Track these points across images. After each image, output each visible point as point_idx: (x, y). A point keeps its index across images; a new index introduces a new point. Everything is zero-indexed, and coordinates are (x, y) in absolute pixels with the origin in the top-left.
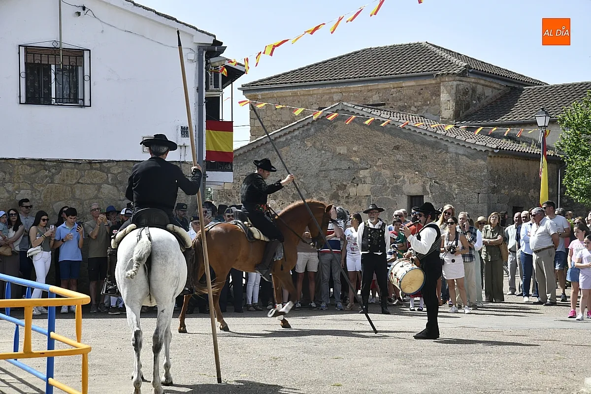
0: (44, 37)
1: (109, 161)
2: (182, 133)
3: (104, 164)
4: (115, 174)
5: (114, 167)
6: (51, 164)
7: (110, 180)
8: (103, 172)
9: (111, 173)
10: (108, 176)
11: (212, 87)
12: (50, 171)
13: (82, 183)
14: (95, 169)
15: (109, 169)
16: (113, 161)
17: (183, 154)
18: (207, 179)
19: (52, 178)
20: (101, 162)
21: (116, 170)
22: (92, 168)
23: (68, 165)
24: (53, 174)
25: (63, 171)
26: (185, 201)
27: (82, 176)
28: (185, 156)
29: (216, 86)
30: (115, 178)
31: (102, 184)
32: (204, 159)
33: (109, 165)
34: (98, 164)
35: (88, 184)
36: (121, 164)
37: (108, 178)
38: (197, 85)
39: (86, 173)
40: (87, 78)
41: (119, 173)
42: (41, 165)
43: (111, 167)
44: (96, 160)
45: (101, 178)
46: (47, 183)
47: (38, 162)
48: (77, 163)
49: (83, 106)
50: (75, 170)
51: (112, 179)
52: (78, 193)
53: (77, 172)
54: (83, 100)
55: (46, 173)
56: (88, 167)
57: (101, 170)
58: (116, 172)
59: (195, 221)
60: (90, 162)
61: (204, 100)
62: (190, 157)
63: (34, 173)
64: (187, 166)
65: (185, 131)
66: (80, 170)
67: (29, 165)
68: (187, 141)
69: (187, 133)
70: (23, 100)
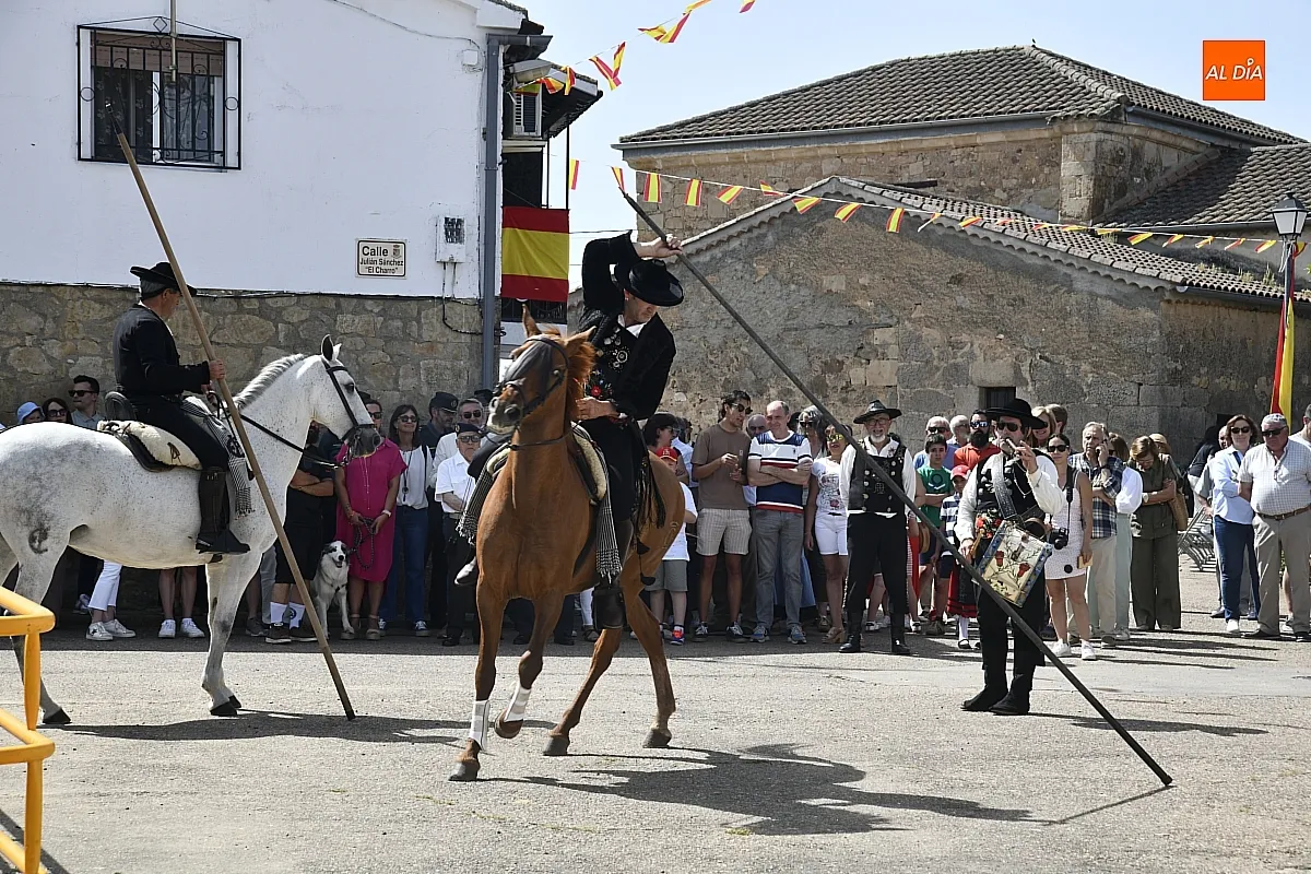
1: (281, 294)
2: (446, 233)
3: (269, 301)
4: (293, 324)
5: (292, 308)
7: (281, 335)
8: (268, 319)
9: (286, 323)
10: (277, 327)
11: (519, 130)
13: (218, 344)
14: (250, 312)
15: (279, 311)
16: (289, 295)
17: (448, 282)
18: (503, 340)
20: (262, 297)
21: (296, 315)
22: (240, 310)
26: (452, 387)
27: (218, 328)
28: (454, 284)
29: (530, 127)
30: (294, 334)
31: (263, 345)
32: (498, 292)
33: (280, 302)
34: (255, 302)
35: (232, 345)
36: (308, 301)
37: (277, 332)
38: (484, 125)
39: (227, 321)
40: (231, 104)
41: (302, 322)
42: (127, 300)
43: (284, 309)
44: (251, 292)
45: (262, 333)
47: (120, 294)
48: (206, 296)
49: (223, 168)
50: (203, 313)
51: (286, 335)
53: (207, 319)
54: (223, 153)
56: (232, 306)
57: (261, 313)
58: (295, 319)
59: (464, 434)
60: (237, 296)
61: (500, 159)
62: (467, 287)
63: (110, 319)
64: (458, 308)
65: (453, 229)
66: (213, 313)
67: (101, 301)
68: (454, 250)
69: (459, 232)
70: (87, 154)
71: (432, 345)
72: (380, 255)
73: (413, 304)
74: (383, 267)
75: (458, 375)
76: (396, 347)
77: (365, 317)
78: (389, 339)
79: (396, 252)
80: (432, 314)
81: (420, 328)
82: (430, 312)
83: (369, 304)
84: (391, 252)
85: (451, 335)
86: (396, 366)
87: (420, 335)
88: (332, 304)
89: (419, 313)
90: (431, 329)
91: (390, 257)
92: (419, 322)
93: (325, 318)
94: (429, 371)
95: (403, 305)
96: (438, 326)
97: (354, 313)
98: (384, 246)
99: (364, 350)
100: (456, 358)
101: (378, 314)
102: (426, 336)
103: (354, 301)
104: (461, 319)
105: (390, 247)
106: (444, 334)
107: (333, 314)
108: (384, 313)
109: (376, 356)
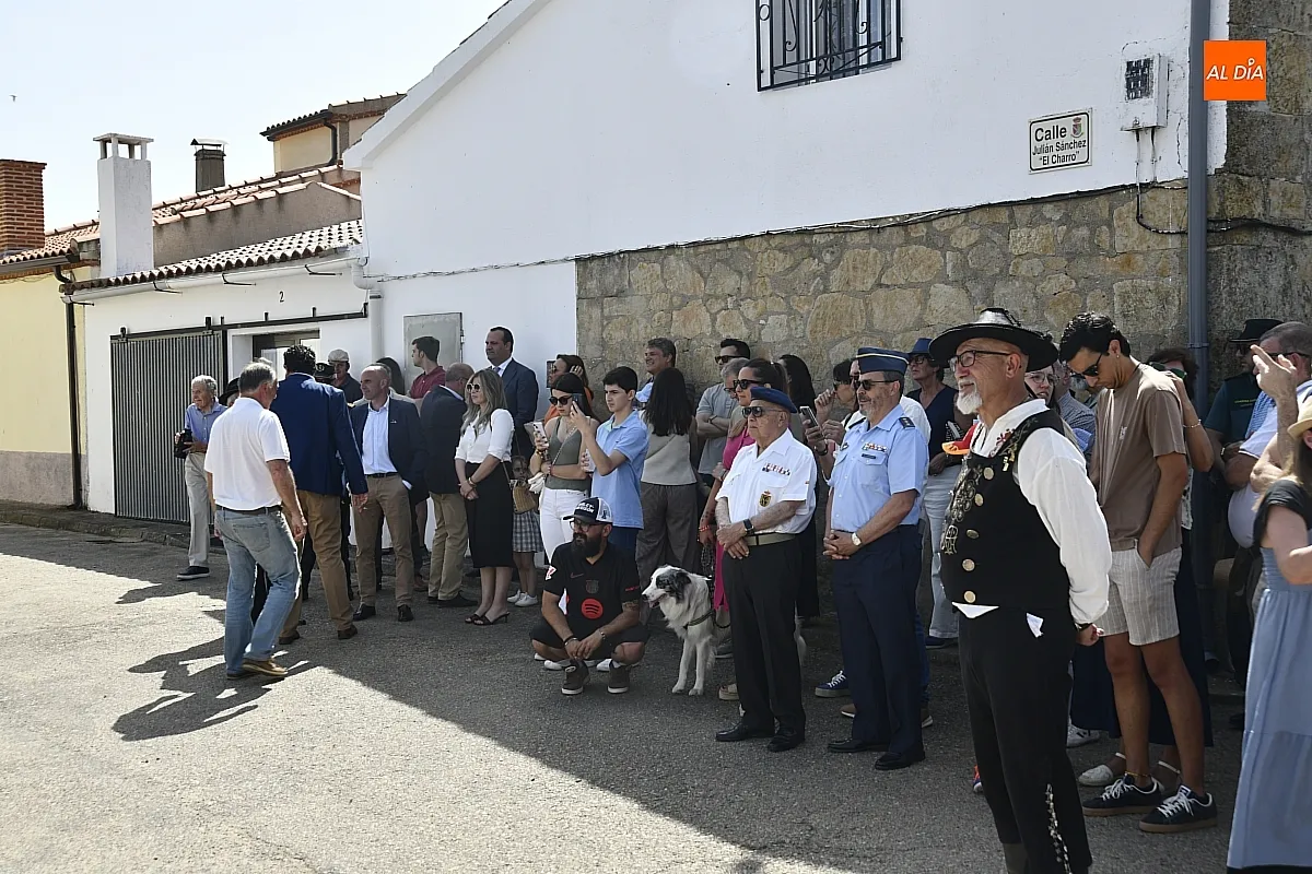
1: (946, 213)
2: (1128, 86)
3: (936, 224)
4: (960, 251)
5: (959, 230)
6: (822, 239)
7: (949, 270)
8: (935, 247)
9: (954, 249)
10: (945, 257)
12: (821, 261)
13: (888, 286)
14: (918, 241)
15: (947, 235)
16: (955, 212)
17: (1145, 159)
19: (825, 277)
20: (928, 219)
21: (964, 238)
22: (908, 241)
23: (858, 238)
24: (829, 268)
25: (848, 255)
26: (1155, 319)
27: (886, 267)
28: (1154, 161)
30: (962, 265)
31: (931, 283)
32: (1220, 161)
33: (946, 224)
34: (922, 230)
35: (901, 287)
36: (977, 217)
37: (945, 263)
39: (895, 256)
41: (972, 246)
42: (805, 245)
43: (951, 231)
44: (918, 215)
45: (930, 267)
46: (817, 293)
47: (797, 239)
48: (875, 228)
49: (886, 62)
50: (872, 249)
51: (954, 267)
52: (878, 314)
53: (875, 256)
55: (814, 265)
56: (897, 236)
57: (929, 242)
58: (964, 244)
60: (904, 223)
62: (1172, 165)
63: (792, 268)
64: (1162, 197)
65: (1138, 77)
66: (880, 248)
67: (782, 249)
68: (1145, 111)
69: (1145, 80)
70: (766, 82)
71: (1128, 258)
72: (1058, 137)
73: (1103, 201)
74: (1061, 153)
75: (1164, 300)
76: (1082, 266)
77: (1043, 229)
78: (1072, 256)
80: (1127, 209)
81: (1112, 235)
82: (1124, 209)
83: (1048, 210)
84: (1070, 130)
85: (1152, 240)
86: (1081, 292)
87: (1112, 246)
88: (1005, 216)
89: (1111, 213)
90: (1127, 236)
91: (1068, 139)
92: (1110, 226)
93: (996, 237)
94: (1124, 297)
95: (1088, 205)
96: (1135, 227)
97: (1031, 224)
98: (1061, 123)
99: (1043, 277)
100: (1162, 274)
101: (1060, 223)
102: (1119, 248)
103: (1030, 208)
104: (1169, 212)
105: (1068, 124)
106: (1142, 240)
107: (1005, 230)
108: (1066, 220)
109: (1057, 283)
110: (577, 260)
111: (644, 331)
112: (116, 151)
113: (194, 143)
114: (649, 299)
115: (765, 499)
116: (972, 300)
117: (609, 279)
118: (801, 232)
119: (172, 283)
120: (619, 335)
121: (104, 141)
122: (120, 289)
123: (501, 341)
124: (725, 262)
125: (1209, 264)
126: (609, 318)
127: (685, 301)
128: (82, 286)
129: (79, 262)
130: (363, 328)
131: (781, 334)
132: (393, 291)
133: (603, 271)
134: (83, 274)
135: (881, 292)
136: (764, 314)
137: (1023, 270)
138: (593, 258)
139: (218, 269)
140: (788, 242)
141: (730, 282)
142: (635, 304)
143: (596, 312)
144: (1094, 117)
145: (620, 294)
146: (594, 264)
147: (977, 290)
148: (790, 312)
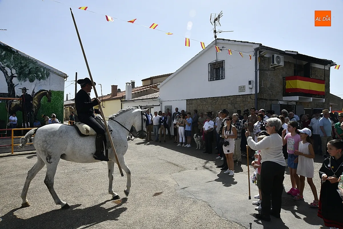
0: (213, 60)
6: (216, 98)
14: (227, 99)
19: (216, 103)
20: (228, 97)
22: (225, 99)
23: (220, 98)
24: (216, 102)
25: (219, 100)
27: (223, 102)
28: (252, 92)
29: (273, 63)
31: (228, 104)
32: (258, 92)
33: (230, 97)
34: (227, 98)
36: (233, 97)
40: (224, 69)
44: (226, 96)
45: (228, 102)
48: (222, 97)
49: (223, 79)
50: (221, 100)
51: (230, 102)
52: (222, 107)
54: (223, 77)
55: (215, 101)
56: (224, 98)
58: (231, 100)
62: (254, 92)
63: (212, 102)
64: (253, 95)
65: (250, 83)
67: (211, 99)
68: (251, 86)
69: (251, 83)
70: (209, 80)
71: (249, 102)
72: (242, 88)
73: (247, 96)
74: (242, 90)
77: (240, 98)
78: (243, 102)
79: (244, 87)
81: (247, 99)
82: (249, 97)
83: (241, 96)
85: (252, 100)
86: (244, 106)
87: (247, 101)
88: (236, 96)
90: (249, 100)
93: (235, 99)
94: (249, 106)
95: (245, 96)
96: (250, 99)
99: (240, 104)
100: (253, 104)
101: (242, 98)
103: (239, 96)
104: (253, 97)
105: (243, 87)
106: (251, 100)
107: (236, 98)
108: (243, 97)
109: (242, 104)
110: (186, 100)
111: (194, 108)
112: (128, 84)
113: (131, 81)
114: (195, 104)
115: (209, 127)
116: (232, 106)
117: (190, 102)
118: (213, 97)
119: (135, 101)
120: (191, 109)
121: (127, 83)
122: (128, 101)
123: (177, 109)
124: (204, 101)
125: (257, 103)
126: (190, 107)
127: (199, 105)
128: (123, 101)
129: (123, 98)
130: (160, 107)
131: (211, 109)
132: (163, 103)
133: (190, 101)
134: (123, 100)
135: (222, 105)
136: (209, 107)
137: (238, 103)
138: (188, 99)
139: (141, 99)
140: (212, 98)
141: (205, 103)
142: (193, 105)
143: (188, 106)
144: (246, 86)
145: (192, 104)
146: (188, 100)
147: (233, 105)
148: (212, 107)
